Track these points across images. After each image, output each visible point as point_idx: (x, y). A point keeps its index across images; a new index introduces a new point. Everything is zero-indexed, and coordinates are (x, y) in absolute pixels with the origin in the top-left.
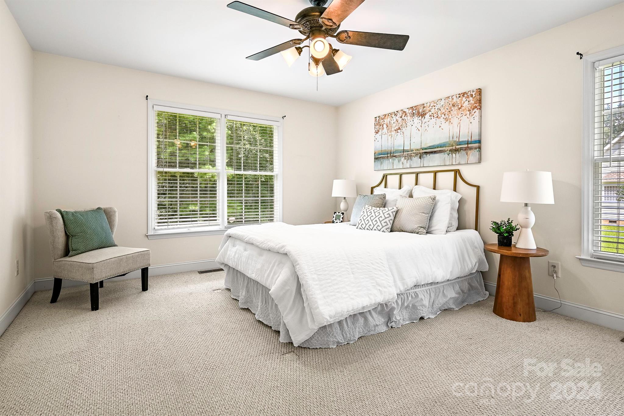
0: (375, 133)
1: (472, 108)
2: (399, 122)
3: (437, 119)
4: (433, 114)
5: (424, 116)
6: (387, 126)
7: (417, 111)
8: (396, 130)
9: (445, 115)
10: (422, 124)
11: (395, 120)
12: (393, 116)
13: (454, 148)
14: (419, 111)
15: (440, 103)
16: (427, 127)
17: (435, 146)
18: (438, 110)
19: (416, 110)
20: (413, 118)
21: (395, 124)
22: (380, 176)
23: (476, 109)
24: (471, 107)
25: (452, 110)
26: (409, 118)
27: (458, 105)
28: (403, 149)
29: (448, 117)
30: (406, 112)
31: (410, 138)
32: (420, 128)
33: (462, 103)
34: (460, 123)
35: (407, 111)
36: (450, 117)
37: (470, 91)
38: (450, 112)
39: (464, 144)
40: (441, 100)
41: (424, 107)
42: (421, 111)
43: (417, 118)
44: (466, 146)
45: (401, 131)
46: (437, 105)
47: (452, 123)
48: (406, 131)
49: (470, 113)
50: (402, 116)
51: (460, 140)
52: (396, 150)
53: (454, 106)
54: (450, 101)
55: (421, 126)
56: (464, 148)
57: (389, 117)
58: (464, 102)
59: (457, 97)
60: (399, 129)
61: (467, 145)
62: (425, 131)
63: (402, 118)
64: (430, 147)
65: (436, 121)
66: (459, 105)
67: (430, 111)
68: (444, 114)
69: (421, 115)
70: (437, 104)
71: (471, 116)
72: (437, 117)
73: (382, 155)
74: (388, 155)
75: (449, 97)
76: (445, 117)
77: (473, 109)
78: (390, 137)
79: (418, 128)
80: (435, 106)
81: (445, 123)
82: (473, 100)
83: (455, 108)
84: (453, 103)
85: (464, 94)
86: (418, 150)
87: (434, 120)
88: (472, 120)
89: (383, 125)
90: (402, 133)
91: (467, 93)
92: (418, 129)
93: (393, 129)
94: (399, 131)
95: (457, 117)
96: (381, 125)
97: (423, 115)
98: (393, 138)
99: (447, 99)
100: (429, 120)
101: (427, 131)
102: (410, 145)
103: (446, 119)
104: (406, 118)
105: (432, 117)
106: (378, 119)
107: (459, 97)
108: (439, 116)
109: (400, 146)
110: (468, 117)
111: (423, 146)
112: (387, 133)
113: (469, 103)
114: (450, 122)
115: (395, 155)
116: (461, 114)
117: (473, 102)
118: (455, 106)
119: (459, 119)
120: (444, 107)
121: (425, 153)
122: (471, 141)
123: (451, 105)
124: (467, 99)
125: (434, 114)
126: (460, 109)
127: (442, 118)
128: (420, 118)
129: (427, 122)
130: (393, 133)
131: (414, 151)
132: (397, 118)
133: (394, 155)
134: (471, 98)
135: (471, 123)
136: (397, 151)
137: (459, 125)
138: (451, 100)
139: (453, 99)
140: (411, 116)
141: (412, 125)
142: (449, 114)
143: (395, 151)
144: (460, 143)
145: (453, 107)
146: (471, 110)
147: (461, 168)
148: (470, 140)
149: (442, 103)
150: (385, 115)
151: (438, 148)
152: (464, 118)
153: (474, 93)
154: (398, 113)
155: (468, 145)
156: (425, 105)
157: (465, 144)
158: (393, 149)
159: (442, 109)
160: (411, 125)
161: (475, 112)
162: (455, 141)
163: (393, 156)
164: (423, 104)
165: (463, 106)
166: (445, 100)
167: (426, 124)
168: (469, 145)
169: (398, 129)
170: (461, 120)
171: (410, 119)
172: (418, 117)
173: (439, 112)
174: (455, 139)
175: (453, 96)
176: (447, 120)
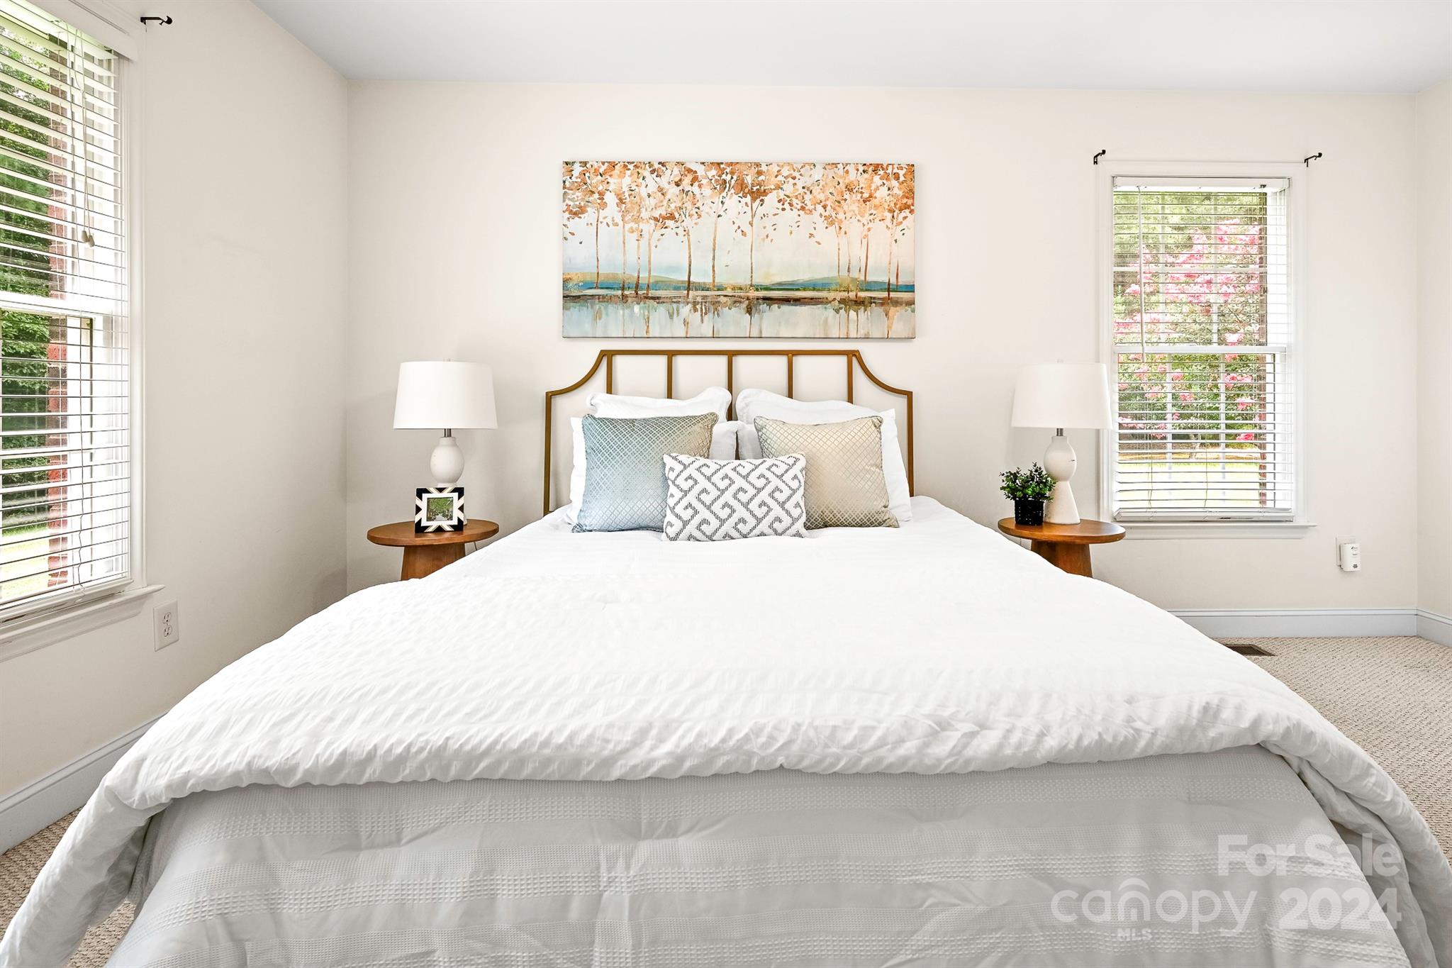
0: (567, 215)
1: (897, 206)
2: (668, 197)
3: (801, 213)
4: (788, 197)
5: (761, 198)
6: (621, 200)
7: (735, 177)
8: (656, 220)
9: (825, 207)
10: (753, 216)
11: (652, 188)
12: (647, 173)
13: (852, 295)
14: (743, 180)
15: (812, 172)
16: (770, 230)
17: (797, 285)
18: (805, 190)
19: (732, 173)
20: (724, 194)
21: (652, 202)
22: (589, 352)
23: (907, 211)
24: (895, 204)
25: (846, 200)
26: (707, 191)
27: (860, 190)
28: (687, 279)
29: (834, 215)
30: (696, 172)
31: (714, 250)
32: (747, 228)
33: (873, 188)
34: (866, 236)
35: (701, 171)
36: (841, 216)
37: (893, 165)
38: (839, 202)
39: (878, 291)
40: (812, 167)
41: (759, 173)
42: (750, 182)
43: (736, 198)
44: (885, 294)
45: (678, 224)
46: (800, 177)
47: (846, 233)
48: (701, 230)
49: (893, 217)
50: (680, 180)
51: (869, 279)
52: (659, 279)
53: (849, 189)
54: (841, 177)
55: (751, 224)
56: (879, 299)
57: (628, 173)
58: (877, 188)
59: (858, 170)
60: (672, 217)
61: (887, 293)
62: (763, 240)
63: (681, 188)
64: (780, 284)
65: (799, 219)
66: (863, 191)
67: (781, 188)
68: (822, 204)
69: (751, 193)
70: (801, 175)
71: (895, 224)
72: (803, 208)
73: (597, 287)
74: (626, 292)
75: (835, 165)
76: (827, 214)
77: (901, 210)
78: (635, 235)
79: (739, 227)
80: (794, 178)
81: (827, 228)
82: (900, 189)
83: (854, 196)
84: (847, 181)
85: (877, 168)
86: (741, 289)
87: (791, 215)
88: (898, 235)
89: (601, 194)
90: (680, 231)
91: (885, 166)
92: (739, 231)
93: (644, 214)
94: (669, 223)
95: (859, 220)
96: (593, 192)
97: (758, 194)
98: (644, 242)
99: (830, 167)
100: (777, 211)
101: (772, 240)
102: (714, 271)
103: (830, 221)
104: (695, 189)
105: (787, 206)
106: (577, 169)
107: (864, 171)
108: (807, 208)
109: (676, 269)
110: (887, 227)
111: (758, 280)
112: (621, 223)
113: (889, 192)
114: (840, 228)
115: (652, 293)
116: (871, 214)
117: (901, 193)
118: (855, 191)
119: (866, 227)
120: (823, 186)
121: (765, 299)
122: (897, 286)
123: (842, 186)
124: (885, 182)
125: (794, 199)
126: (868, 203)
127: (816, 214)
128: (749, 199)
129: (771, 215)
130: (648, 227)
131: (729, 290)
132: (663, 182)
133: (650, 295)
134: (894, 183)
135: (896, 241)
136: (659, 284)
137: (865, 242)
138: (841, 172)
139: (847, 172)
140: (715, 188)
141: (719, 216)
142: (837, 208)
143: (657, 282)
144: (868, 286)
145: (848, 192)
146: (894, 212)
147: (867, 350)
148: (893, 281)
149: (817, 174)
150: (613, 165)
151: (804, 290)
152: (878, 226)
153: (901, 173)
154: (664, 169)
155: (889, 294)
156: (764, 168)
157: (882, 290)
158: (647, 275)
159: (816, 190)
160: (716, 215)
161: (905, 218)
162: (854, 280)
163: (647, 298)
164: (758, 165)
165: (876, 198)
166: (825, 168)
167: (768, 222)
168: (893, 295)
169: (668, 218)
170: (869, 230)
171: (711, 197)
172: (741, 195)
173: (808, 197)
174: (855, 274)
175: (847, 164)
176: (832, 223)
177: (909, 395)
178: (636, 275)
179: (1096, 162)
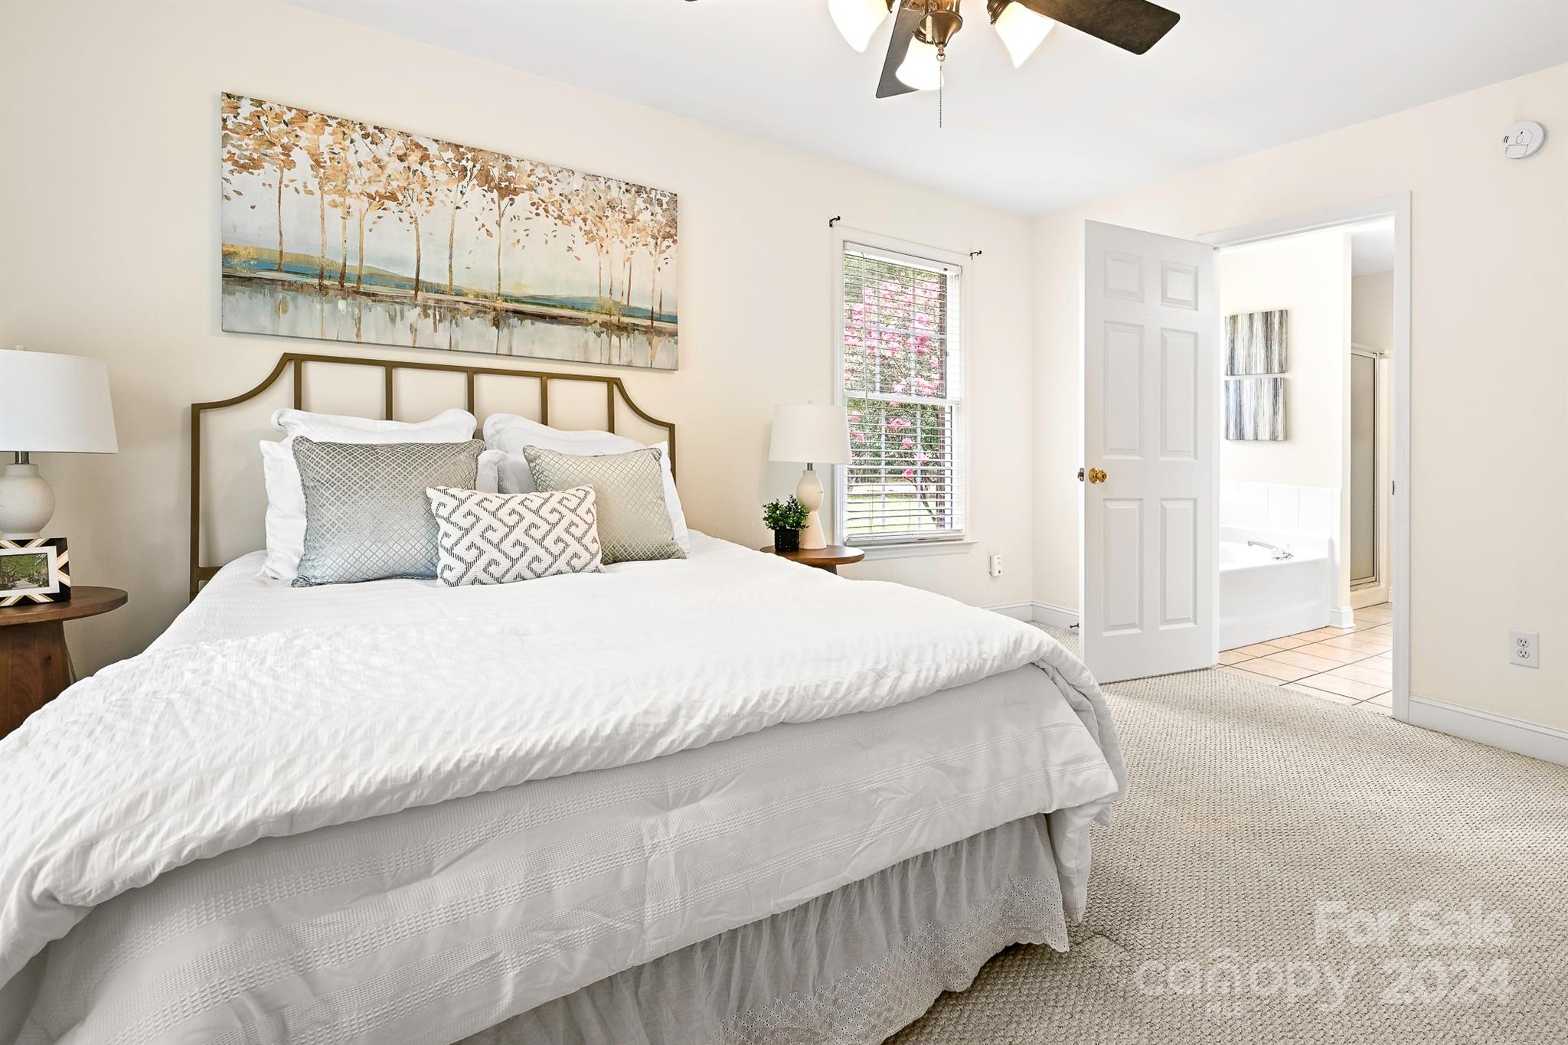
0: (229, 166)
1: (661, 234)
2: (388, 171)
3: (558, 222)
4: (543, 202)
5: (511, 196)
6: (317, 162)
7: (478, 167)
8: (370, 196)
9: (585, 220)
10: (501, 216)
11: (365, 155)
12: (357, 136)
13: (614, 319)
14: (488, 172)
15: (570, 180)
16: (521, 234)
17: (554, 301)
18: (563, 198)
19: (475, 160)
20: (464, 183)
21: (365, 174)
22: (264, 356)
23: (671, 240)
24: (659, 231)
25: (607, 217)
26: (442, 176)
27: (623, 209)
28: (414, 276)
29: (595, 231)
30: (426, 149)
31: (451, 247)
32: (493, 229)
33: (635, 210)
34: (629, 259)
35: (433, 149)
36: (602, 233)
37: (656, 190)
38: (601, 218)
39: (641, 318)
40: (571, 174)
41: (509, 168)
42: (497, 176)
43: (479, 190)
44: (649, 322)
45: (402, 208)
46: (557, 182)
47: (607, 253)
48: (435, 221)
49: (656, 244)
50: (405, 154)
51: (632, 304)
52: (374, 272)
53: (611, 205)
54: (602, 191)
55: (499, 225)
56: (642, 326)
57: (328, 130)
58: (640, 211)
59: (620, 188)
60: (393, 197)
61: (650, 321)
62: (514, 244)
63: (406, 164)
64: (534, 297)
65: (555, 228)
66: (625, 210)
67: (535, 191)
68: (582, 217)
69: (499, 188)
70: (558, 180)
71: (658, 251)
72: (560, 217)
73: (279, 270)
74: (325, 282)
75: (596, 177)
76: (587, 228)
77: (664, 238)
78: (339, 211)
79: (483, 226)
80: (550, 182)
81: (587, 243)
82: (663, 216)
83: (617, 214)
84: (609, 197)
85: (640, 190)
86: (486, 297)
87: (546, 223)
88: (661, 264)
89: (287, 150)
90: (405, 216)
91: (648, 190)
92: (484, 229)
93: (352, 186)
94: (388, 203)
95: (621, 241)
96: (273, 144)
97: (507, 191)
98: (352, 223)
99: (590, 178)
100: (530, 216)
101: (524, 247)
102: (451, 272)
103: (591, 237)
104: (425, 168)
105: (541, 211)
106: (246, 109)
107: (627, 191)
108: (565, 218)
109: (401, 262)
110: (651, 253)
111: (506, 290)
112: (318, 193)
113: (652, 217)
114: (602, 246)
115: (363, 288)
116: (634, 237)
117: (664, 221)
118: (617, 209)
119: (629, 250)
120: (583, 197)
121: (516, 312)
122: (660, 315)
123: (603, 201)
124: (648, 206)
125: (549, 205)
126: (630, 225)
127: (575, 227)
128: (495, 194)
129: (522, 218)
130: (359, 205)
131: (471, 296)
132: (381, 151)
133: (362, 290)
134: (658, 209)
135: (659, 269)
136: (376, 277)
137: (627, 264)
138: (602, 186)
139: (609, 187)
140: (453, 174)
141: (458, 208)
142: (598, 224)
143: (372, 275)
144: (631, 312)
145: (609, 209)
146: (658, 238)
147: (629, 379)
148: (656, 309)
149: (576, 183)
150: (304, 115)
151: (562, 307)
152: (640, 250)
153: (665, 200)
154: (382, 136)
155: (652, 323)
156: (514, 163)
157: (645, 318)
158: (357, 264)
159: (575, 200)
160: (453, 206)
161: (668, 247)
162: (616, 303)
163: (357, 292)
164: (507, 158)
165: (639, 221)
166: (584, 178)
167: (520, 225)
168: (656, 324)
169: (388, 198)
170: (632, 253)
171: (446, 183)
172: (486, 188)
173: (566, 206)
174: (617, 297)
175: (609, 179)
176: (593, 239)
177: (671, 428)
178: (341, 262)
179: (831, 226)
